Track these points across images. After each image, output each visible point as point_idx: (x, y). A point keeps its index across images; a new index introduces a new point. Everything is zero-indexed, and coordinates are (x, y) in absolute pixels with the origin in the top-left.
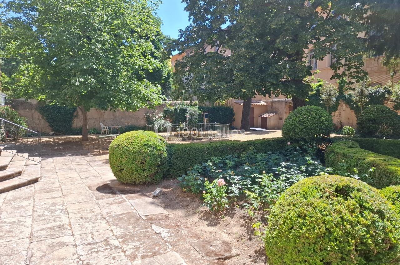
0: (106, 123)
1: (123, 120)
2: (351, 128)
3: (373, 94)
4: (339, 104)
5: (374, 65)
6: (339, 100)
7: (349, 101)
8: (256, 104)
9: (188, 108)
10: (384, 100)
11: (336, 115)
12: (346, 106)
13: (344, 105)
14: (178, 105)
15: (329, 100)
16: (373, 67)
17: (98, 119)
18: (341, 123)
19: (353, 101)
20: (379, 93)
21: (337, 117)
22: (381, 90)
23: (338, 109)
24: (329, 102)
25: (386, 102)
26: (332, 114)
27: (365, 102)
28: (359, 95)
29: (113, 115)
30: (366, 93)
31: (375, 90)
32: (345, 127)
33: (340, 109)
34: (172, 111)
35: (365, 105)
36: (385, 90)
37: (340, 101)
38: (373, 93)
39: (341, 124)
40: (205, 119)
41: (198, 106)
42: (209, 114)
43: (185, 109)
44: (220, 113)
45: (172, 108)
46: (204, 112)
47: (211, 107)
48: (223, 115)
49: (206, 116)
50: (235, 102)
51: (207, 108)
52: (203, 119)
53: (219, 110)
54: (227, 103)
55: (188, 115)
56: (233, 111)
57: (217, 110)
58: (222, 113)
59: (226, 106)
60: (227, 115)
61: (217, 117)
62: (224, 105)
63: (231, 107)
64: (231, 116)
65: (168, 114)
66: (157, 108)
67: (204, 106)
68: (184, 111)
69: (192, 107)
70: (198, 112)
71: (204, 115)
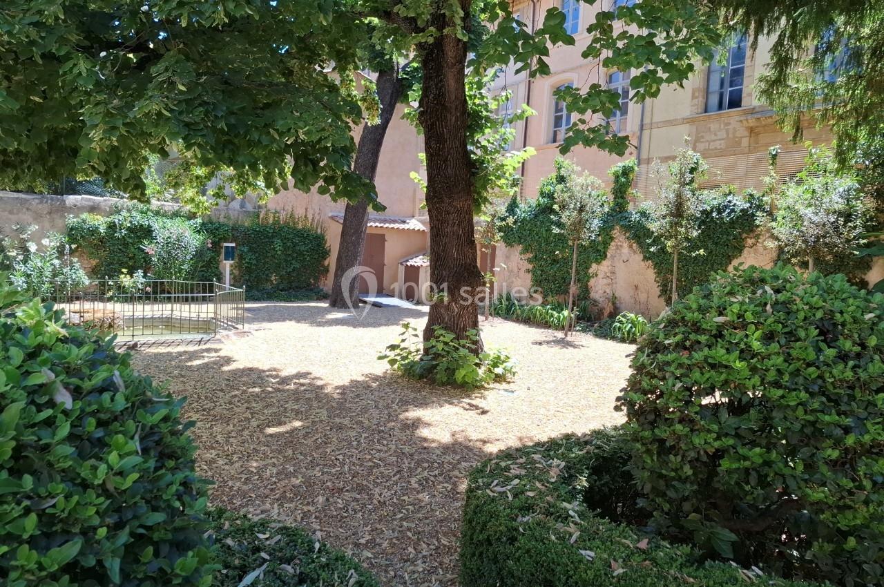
2: (641, 319)
3: (714, 215)
4: (612, 239)
5: (715, 135)
6: (612, 228)
7: (639, 234)
8: (392, 226)
9: (156, 224)
10: (744, 235)
11: (601, 275)
12: (631, 247)
13: (626, 245)
14: (124, 213)
15: (580, 224)
16: (714, 141)
18: (614, 300)
19: (649, 233)
20: (733, 211)
21: (605, 281)
22: (738, 203)
23: (609, 255)
24: (578, 231)
25: (750, 242)
26: (591, 271)
27: (687, 239)
28: (672, 215)
30: (693, 208)
31: (720, 201)
32: (624, 316)
33: (613, 257)
34: (94, 231)
35: (685, 248)
36: (749, 202)
37: (616, 232)
38: (712, 211)
39: (614, 304)
40: (225, 262)
41: (201, 221)
42: (239, 248)
43: (149, 226)
44: (278, 245)
45: (100, 222)
46: (220, 239)
47: (246, 224)
48: (290, 252)
49: (229, 254)
50: (330, 215)
51: (233, 229)
52: (218, 263)
53: (273, 237)
54: (306, 216)
55: (150, 248)
56: (326, 243)
57: (267, 237)
58: (286, 248)
59: (300, 226)
60: (301, 253)
61: (267, 260)
62: (294, 223)
63: (319, 231)
64: (316, 256)
65: (80, 239)
66: (38, 217)
67: (221, 220)
68: (147, 232)
69: (178, 221)
70: (193, 240)
71: (223, 251)
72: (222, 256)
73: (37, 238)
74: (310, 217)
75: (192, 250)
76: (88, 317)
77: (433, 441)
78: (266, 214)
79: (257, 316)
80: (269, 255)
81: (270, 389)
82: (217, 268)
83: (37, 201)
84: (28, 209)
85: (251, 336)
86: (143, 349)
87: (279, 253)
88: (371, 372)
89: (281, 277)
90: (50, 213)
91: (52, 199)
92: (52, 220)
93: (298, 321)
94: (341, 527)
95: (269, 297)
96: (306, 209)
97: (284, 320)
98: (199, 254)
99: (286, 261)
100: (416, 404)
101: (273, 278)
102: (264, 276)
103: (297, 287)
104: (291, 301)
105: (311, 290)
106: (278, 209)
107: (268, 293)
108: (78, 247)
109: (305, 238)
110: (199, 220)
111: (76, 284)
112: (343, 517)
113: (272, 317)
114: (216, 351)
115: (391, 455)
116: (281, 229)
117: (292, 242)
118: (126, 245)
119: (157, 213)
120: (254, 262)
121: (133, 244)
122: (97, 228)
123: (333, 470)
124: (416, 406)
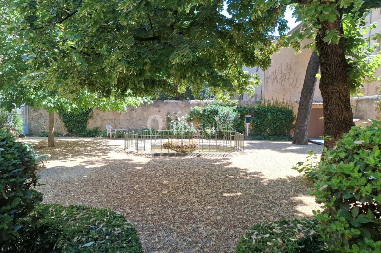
0: (122, 125)
1: (140, 122)
9: (219, 109)
14: (209, 105)
17: (113, 120)
29: (130, 116)
34: (198, 113)
40: (246, 123)
41: (237, 107)
42: (252, 117)
43: (217, 110)
44: (269, 115)
45: (200, 109)
46: (244, 114)
47: (256, 107)
48: (275, 119)
49: (248, 120)
50: (295, 100)
51: (250, 109)
52: (244, 124)
53: (267, 112)
54: (283, 102)
55: (217, 119)
56: (293, 114)
57: (265, 112)
58: (273, 117)
59: (280, 107)
60: (280, 119)
61: (265, 122)
62: (277, 105)
63: (290, 108)
64: (288, 120)
65: (194, 117)
66: (181, 109)
67: (245, 106)
68: (216, 112)
69: (227, 107)
70: (233, 115)
71: (246, 119)
72: (245, 121)
73: (180, 116)
74: (285, 102)
75: (233, 118)
76: (188, 144)
77: (301, 213)
78: (264, 102)
79: (255, 147)
80: (266, 120)
81: (238, 177)
82: (243, 126)
83: (181, 103)
84: (178, 106)
85: (246, 155)
86: (202, 157)
87: (270, 119)
88: (291, 175)
89: (271, 130)
90: (185, 107)
91: (186, 102)
92: (186, 109)
93: (272, 149)
94: (225, 243)
95: (265, 139)
96: (283, 99)
97: (266, 149)
98: (235, 121)
99: (273, 123)
100: (305, 193)
101: (268, 130)
102: (263, 129)
103: (279, 134)
104: (275, 141)
105: (286, 136)
106: (270, 100)
107: (265, 137)
108: (193, 119)
109: (282, 112)
110: (236, 107)
111: (192, 132)
112: (228, 238)
113: (260, 147)
114: (228, 159)
115: (271, 215)
116: (271, 108)
117: (276, 114)
118: (209, 117)
119: (221, 105)
120: (259, 123)
121: (212, 117)
122: (199, 112)
123: (238, 217)
124: (304, 194)
